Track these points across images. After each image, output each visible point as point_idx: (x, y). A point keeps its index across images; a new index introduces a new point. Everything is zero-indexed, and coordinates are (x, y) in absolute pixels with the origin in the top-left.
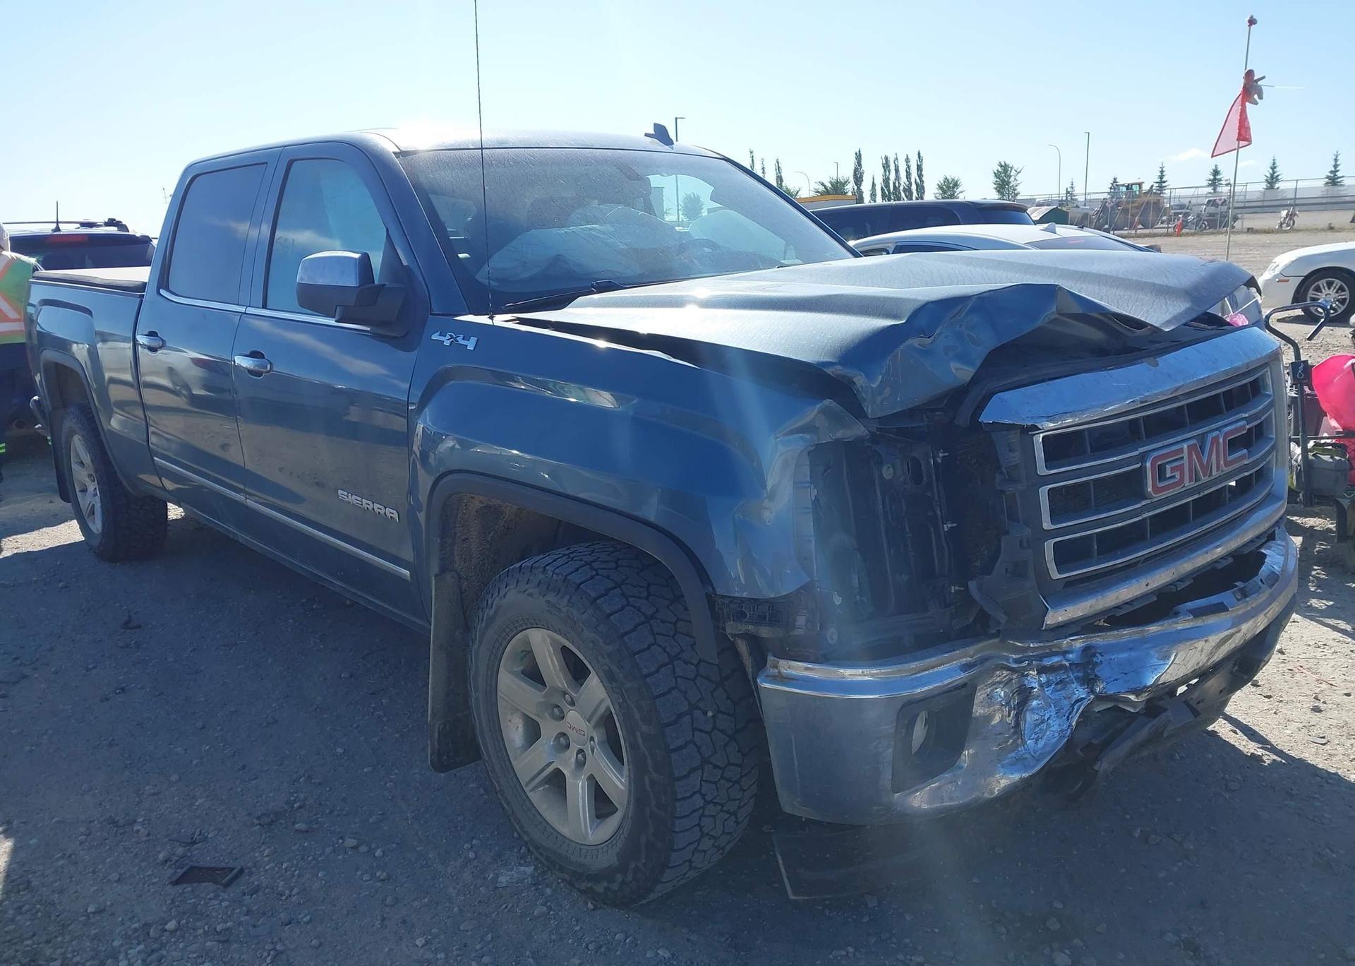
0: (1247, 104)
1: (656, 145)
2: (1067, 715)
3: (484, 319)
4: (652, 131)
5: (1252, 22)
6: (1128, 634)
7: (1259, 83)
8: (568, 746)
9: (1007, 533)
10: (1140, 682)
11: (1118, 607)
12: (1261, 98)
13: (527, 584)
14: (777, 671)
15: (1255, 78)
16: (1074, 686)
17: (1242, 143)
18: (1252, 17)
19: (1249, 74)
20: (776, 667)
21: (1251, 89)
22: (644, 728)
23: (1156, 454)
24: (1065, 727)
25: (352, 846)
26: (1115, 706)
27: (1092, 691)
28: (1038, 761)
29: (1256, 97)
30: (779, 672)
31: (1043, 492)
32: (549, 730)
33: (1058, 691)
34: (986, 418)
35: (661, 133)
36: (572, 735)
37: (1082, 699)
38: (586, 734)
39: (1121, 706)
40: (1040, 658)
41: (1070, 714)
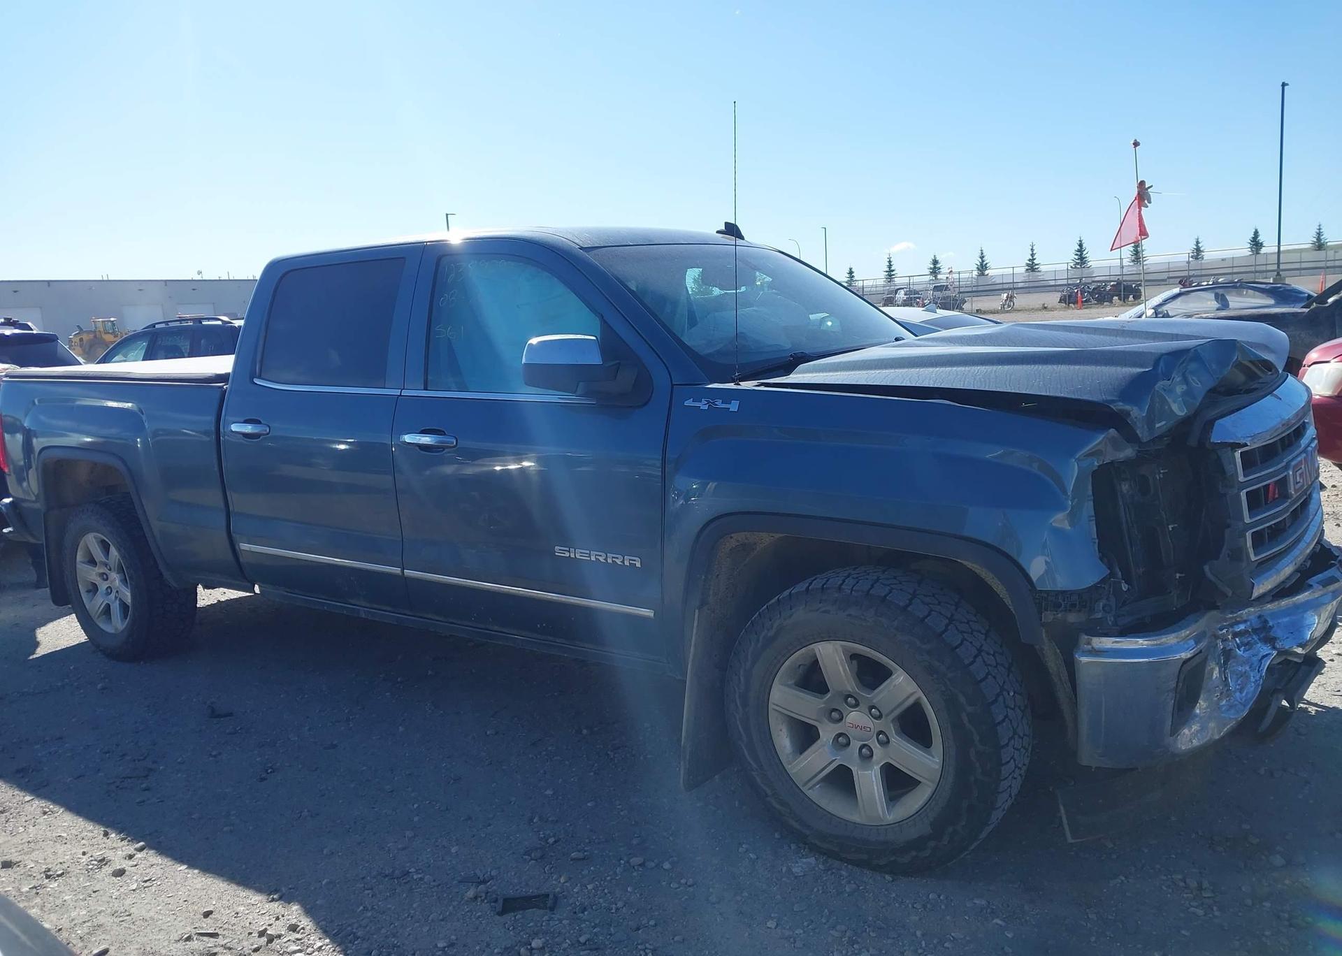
0: (1143, 208)
1: (730, 240)
2: (1257, 668)
3: (731, 386)
4: (723, 228)
5: (1136, 144)
6: (1285, 603)
7: (1149, 190)
8: (848, 744)
9: (1229, 526)
10: (1303, 638)
11: (1283, 582)
12: (1150, 202)
13: (820, 603)
14: (1090, 647)
15: (1147, 187)
16: (1259, 645)
17: (1143, 237)
18: (1136, 140)
19: (1142, 184)
20: (1089, 643)
21: (1143, 195)
22: (969, 709)
23: (1293, 463)
24: (1258, 678)
25: (640, 863)
26: (1286, 659)
27: (1274, 648)
28: (1245, 706)
29: (1146, 201)
30: (1092, 648)
31: (1243, 494)
32: (827, 733)
33: (1247, 651)
34: (1215, 438)
35: (732, 230)
36: (851, 733)
37: (1267, 655)
38: (872, 730)
39: (1290, 658)
40: (1232, 626)
41: (1259, 667)
